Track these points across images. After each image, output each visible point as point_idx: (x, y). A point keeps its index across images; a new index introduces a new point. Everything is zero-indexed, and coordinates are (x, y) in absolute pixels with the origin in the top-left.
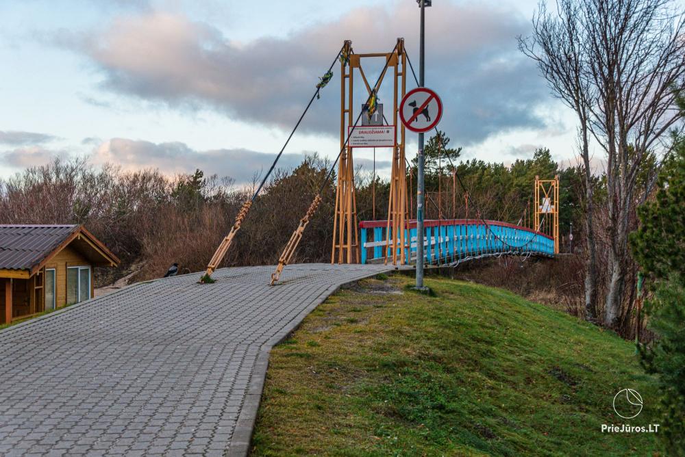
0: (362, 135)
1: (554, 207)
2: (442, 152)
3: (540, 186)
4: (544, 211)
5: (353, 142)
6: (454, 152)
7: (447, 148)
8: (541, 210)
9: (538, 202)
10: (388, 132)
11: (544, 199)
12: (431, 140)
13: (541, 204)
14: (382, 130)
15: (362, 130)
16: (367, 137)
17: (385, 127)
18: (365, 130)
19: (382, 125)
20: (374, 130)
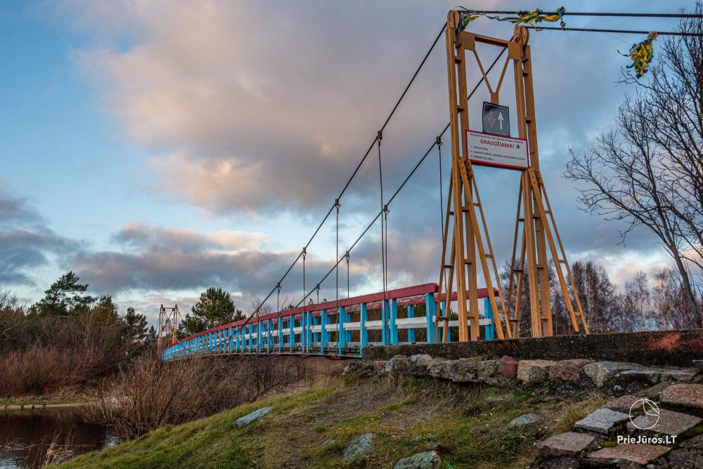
0: (484, 146)
2: (74, 286)
7: (76, 284)
10: (518, 147)
14: (510, 143)
15: (484, 139)
16: (492, 149)
17: (513, 140)
18: (487, 139)
19: (509, 137)
20: (500, 141)
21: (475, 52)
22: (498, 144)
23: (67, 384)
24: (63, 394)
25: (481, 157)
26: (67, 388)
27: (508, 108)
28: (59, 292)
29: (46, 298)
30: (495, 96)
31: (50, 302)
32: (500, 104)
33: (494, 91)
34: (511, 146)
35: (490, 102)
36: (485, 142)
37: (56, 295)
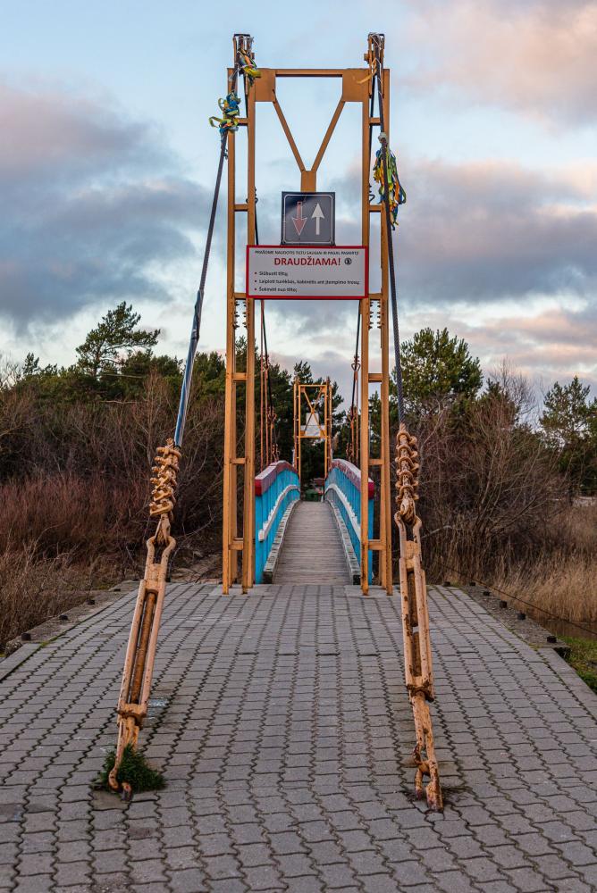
0: (282, 268)
1: (324, 427)
3: (302, 394)
4: (308, 434)
5: (258, 285)
6: (148, 337)
7: (135, 329)
8: (303, 433)
9: (299, 420)
10: (348, 262)
11: (308, 415)
12: (110, 316)
13: (304, 423)
14: (332, 257)
15: (280, 256)
16: (295, 272)
17: (340, 250)
18: (287, 257)
19: (333, 246)
20: (313, 256)
21: (276, 103)
22: (309, 262)
23: (103, 550)
24: (95, 569)
25: (275, 289)
26: (103, 558)
27: (334, 193)
28: (102, 348)
29: (80, 362)
30: (309, 177)
31: (86, 371)
32: (318, 191)
33: (308, 168)
34: (334, 262)
35: (299, 191)
36: (283, 261)
37: (98, 354)
